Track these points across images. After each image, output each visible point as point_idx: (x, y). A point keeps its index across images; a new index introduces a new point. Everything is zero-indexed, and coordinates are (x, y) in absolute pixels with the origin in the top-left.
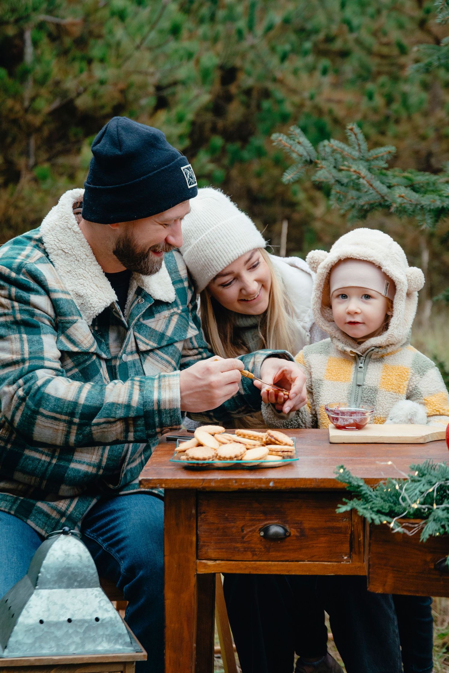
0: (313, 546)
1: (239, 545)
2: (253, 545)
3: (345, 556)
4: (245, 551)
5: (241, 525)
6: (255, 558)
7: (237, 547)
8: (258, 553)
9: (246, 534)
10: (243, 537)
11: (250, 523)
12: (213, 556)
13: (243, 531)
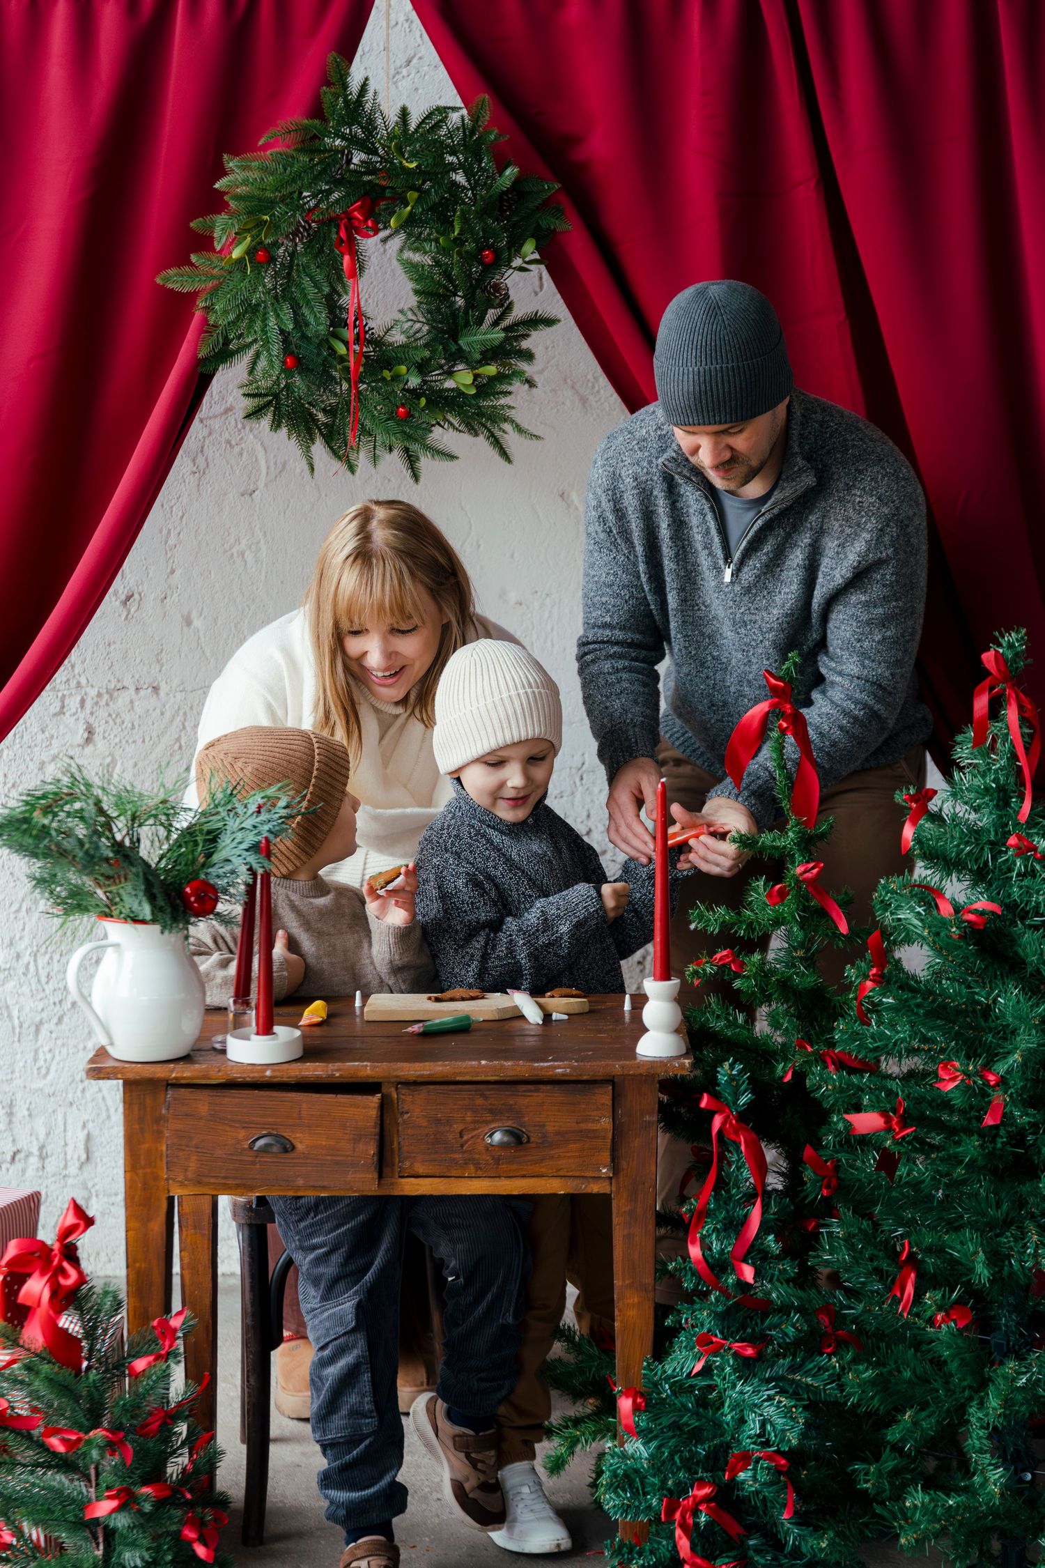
0: (559, 1156)
1: (456, 1156)
2: (477, 1156)
3: (604, 1168)
4: (466, 1164)
5: (460, 1129)
6: (479, 1173)
7: (454, 1159)
8: (483, 1166)
9: (467, 1141)
10: (462, 1146)
11: (472, 1126)
12: (421, 1169)
13: (461, 1137)
